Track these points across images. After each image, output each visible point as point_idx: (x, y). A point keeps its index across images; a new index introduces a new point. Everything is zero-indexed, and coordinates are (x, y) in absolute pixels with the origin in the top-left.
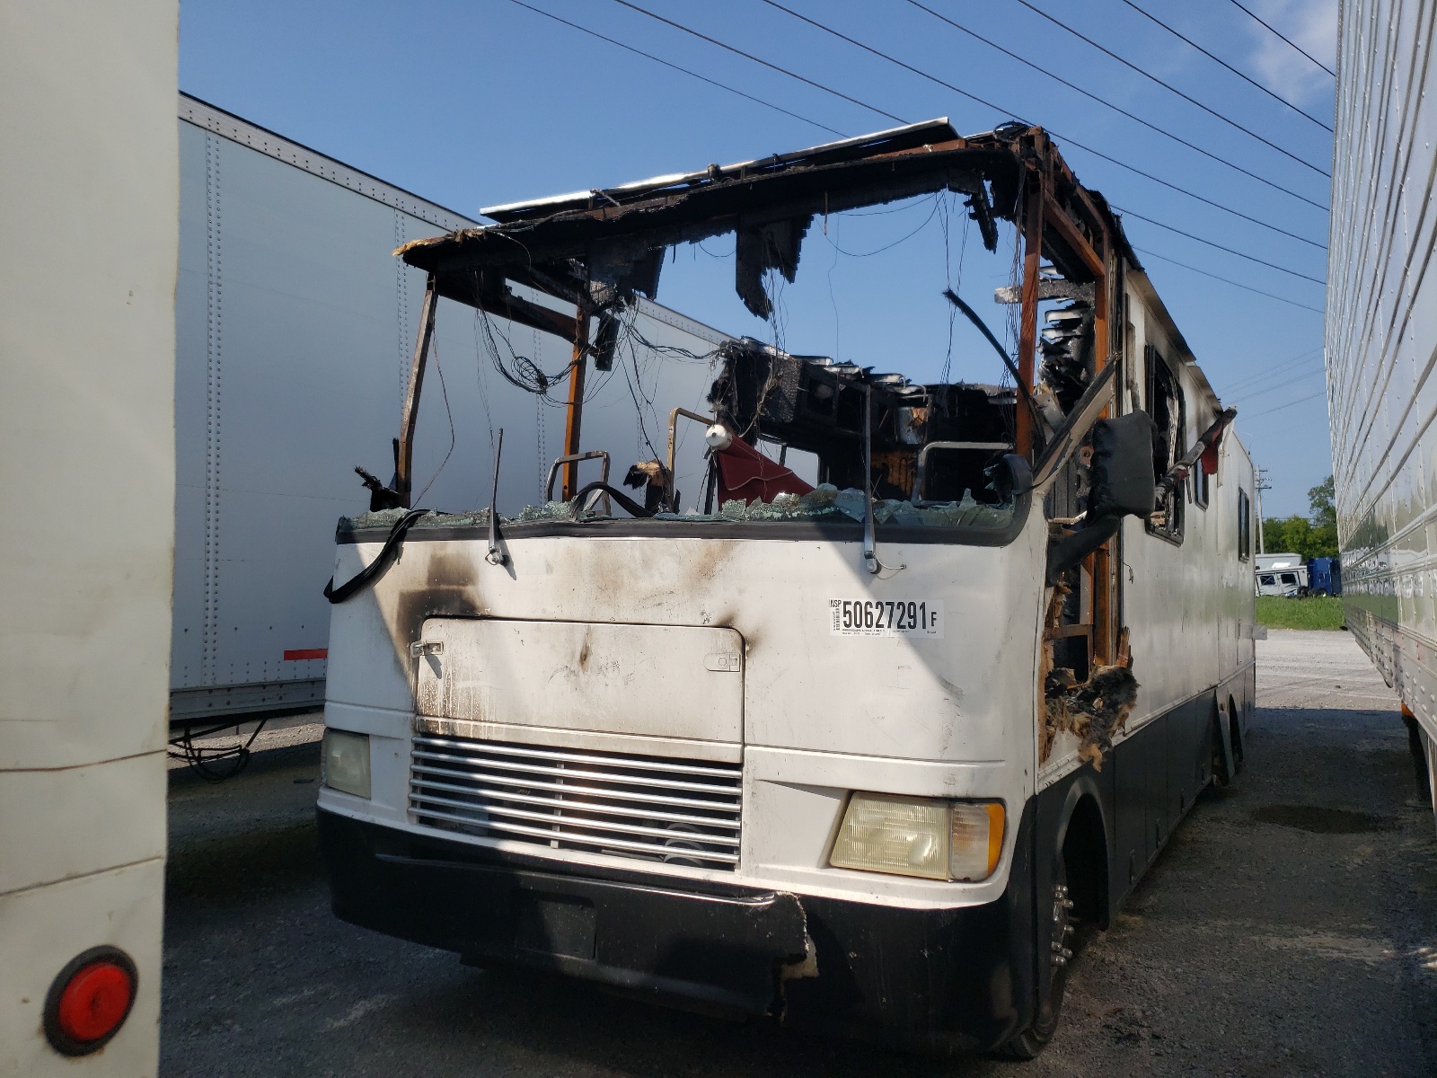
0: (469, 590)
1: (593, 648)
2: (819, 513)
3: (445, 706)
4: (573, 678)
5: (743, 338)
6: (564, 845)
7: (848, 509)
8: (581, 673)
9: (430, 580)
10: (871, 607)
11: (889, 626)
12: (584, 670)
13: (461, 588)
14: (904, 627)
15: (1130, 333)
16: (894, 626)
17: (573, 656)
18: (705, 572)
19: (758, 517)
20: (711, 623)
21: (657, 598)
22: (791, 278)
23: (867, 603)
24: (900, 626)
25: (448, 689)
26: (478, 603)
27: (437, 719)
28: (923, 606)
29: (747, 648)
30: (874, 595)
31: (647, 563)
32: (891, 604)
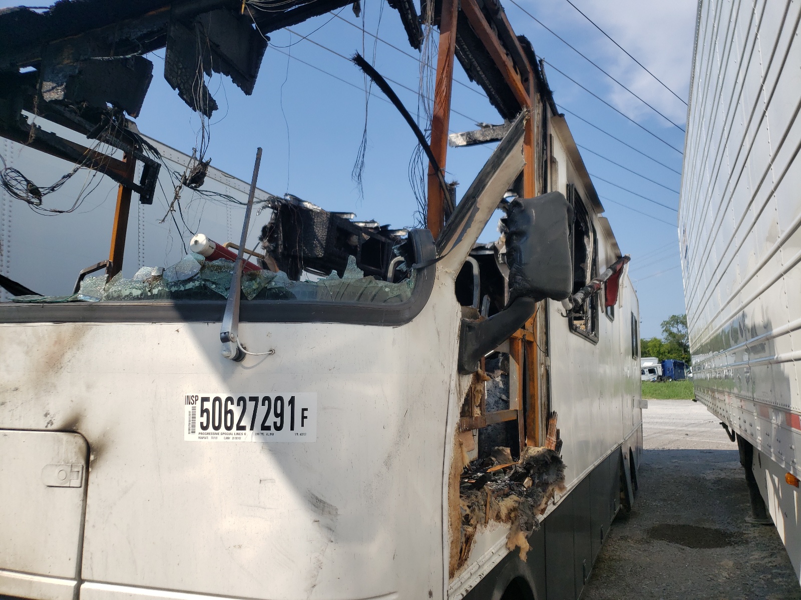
2: (182, 288)
5: (286, 195)
7: (213, 283)
10: (232, 403)
11: (252, 429)
14: (268, 428)
15: (553, 166)
16: (257, 427)
18: (53, 364)
19: (115, 295)
20: (55, 427)
21: (1, 396)
22: (248, 92)
23: (229, 399)
24: (264, 428)
28: (292, 401)
29: (92, 457)
30: (231, 390)
32: (254, 399)
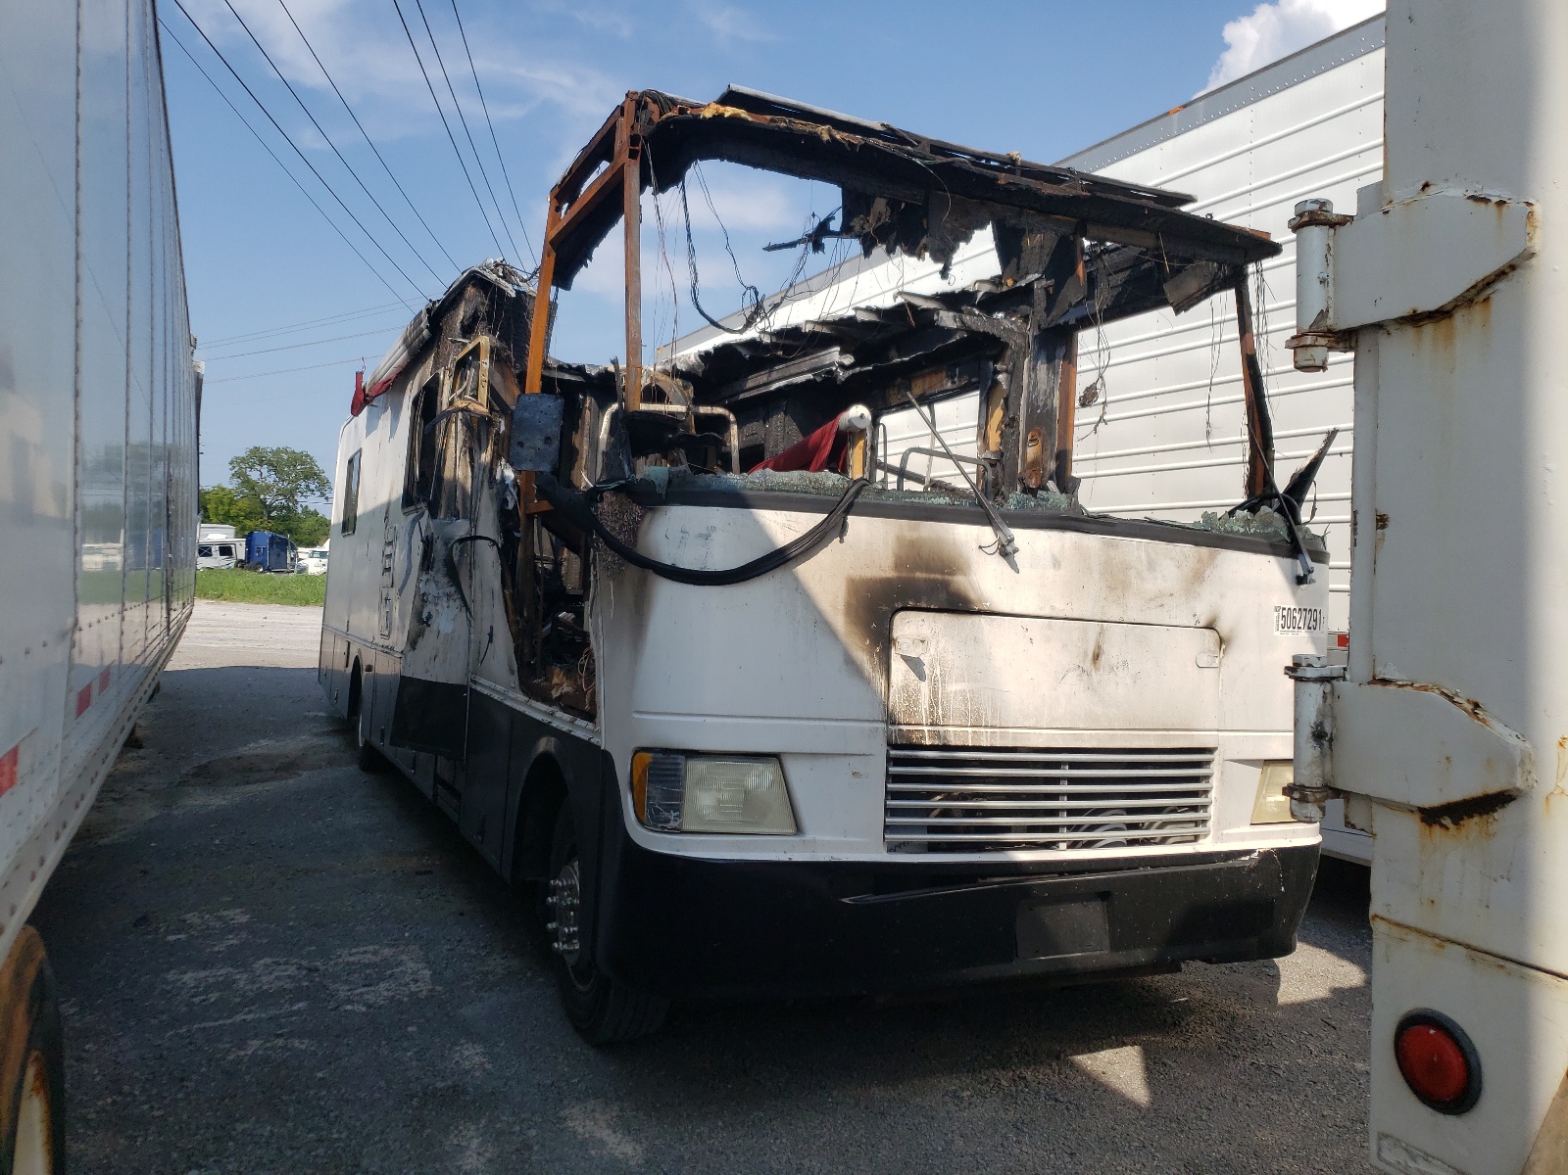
0: (959, 581)
1: (1105, 647)
2: (1266, 531)
3: (932, 713)
4: (1085, 677)
6: (1073, 845)
7: (1281, 530)
8: (1093, 673)
9: (898, 565)
10: (1296, 612)
11: (1304, 628)
12: (1097, 669)
13: (950, 578)
16: (1306, 627)
17: (1086, 654)
18: (1198, 577)
19: (1229, 530)
20: (1201, 625)
21: (1158, 600)
23: (1294, 609)
24: (1309, 628)
25: (934, 693)
26: (972, 596)
27: (920, 728)
28: (1320, 612)
29: (1223, 647)
30: (1298, 603)
31: (1152, 566)
32: (1305, 610)
